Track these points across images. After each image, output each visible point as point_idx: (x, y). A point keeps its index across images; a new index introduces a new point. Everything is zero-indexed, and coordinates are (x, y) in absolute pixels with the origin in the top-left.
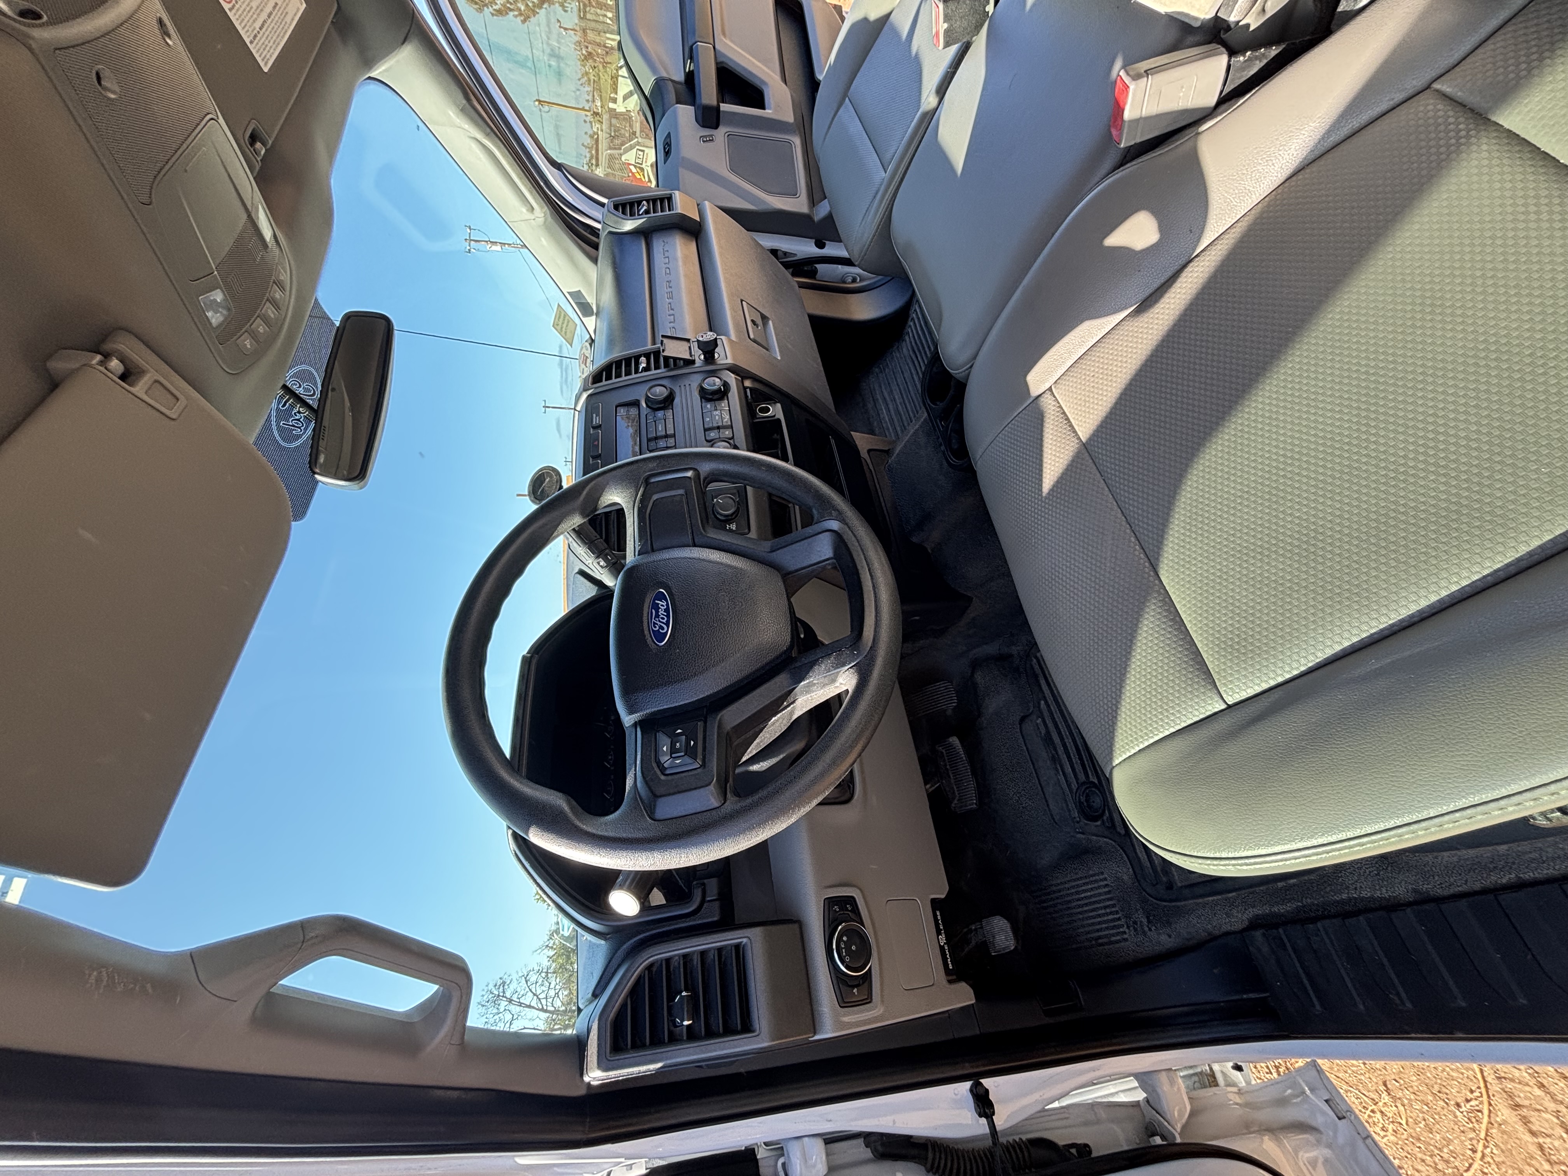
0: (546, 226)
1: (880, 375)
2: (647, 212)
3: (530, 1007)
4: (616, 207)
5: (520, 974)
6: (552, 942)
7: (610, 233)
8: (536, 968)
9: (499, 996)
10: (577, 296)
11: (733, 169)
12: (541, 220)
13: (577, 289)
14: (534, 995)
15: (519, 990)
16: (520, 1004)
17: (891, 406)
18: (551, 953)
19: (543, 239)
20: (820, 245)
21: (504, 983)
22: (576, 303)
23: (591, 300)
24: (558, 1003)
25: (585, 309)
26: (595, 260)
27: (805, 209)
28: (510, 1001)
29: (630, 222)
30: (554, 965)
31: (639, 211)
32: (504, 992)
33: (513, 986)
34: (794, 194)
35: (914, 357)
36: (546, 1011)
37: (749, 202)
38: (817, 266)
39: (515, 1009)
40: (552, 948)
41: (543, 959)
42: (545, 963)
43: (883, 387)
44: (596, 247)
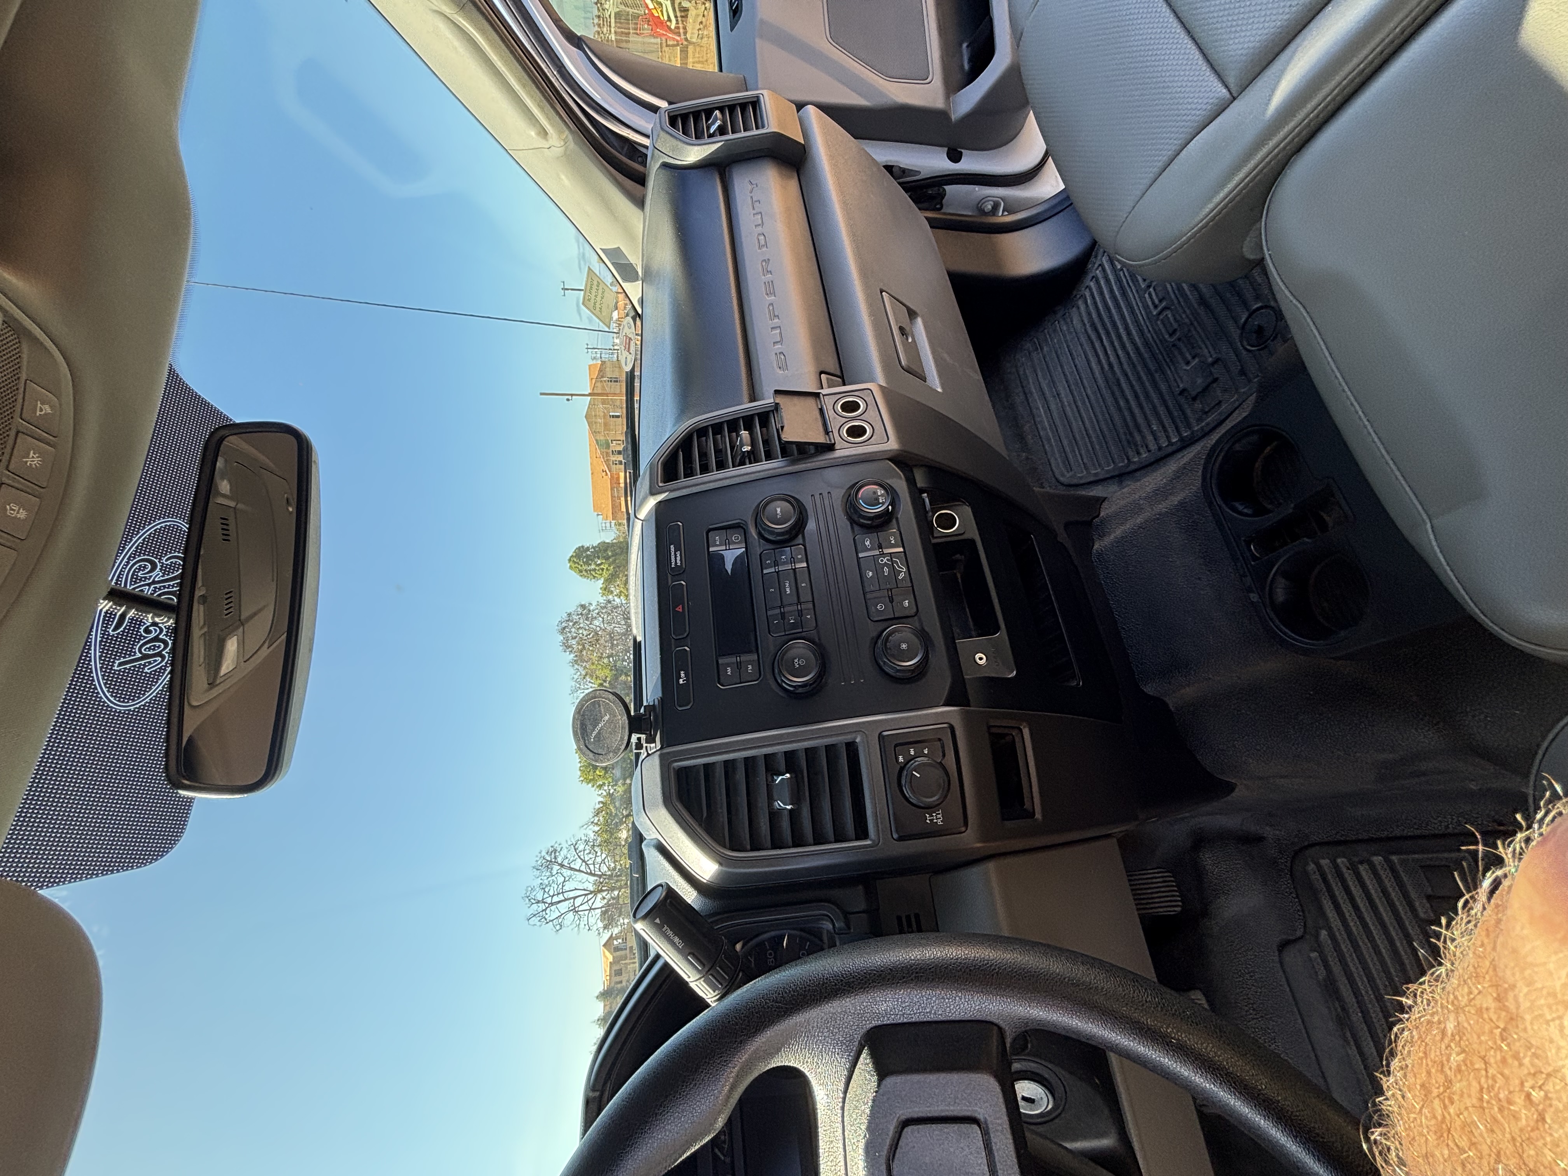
0: (567, 157)
1: (1034, 354)
2: (722, 131)
3: (579, 871)
4: (673, 121)
5: (570, 843)
6: (597, 819)
7: (665, 165)
8: (584, 838)
9: (551, 861)
10: (615, 254)
11: (836, 37)
12: (558, 151)
13: (616, 246)
14: (584, 861)
15: (569, 856)
16: (571, 869)
17: (1053, 407)
18: (597, 828)
19: (563, 177)
20: (955, 156)
21: (555, 851)
22: (612, 264)
23: (636, 260)
24: (604, 869)
25: (627, 271)
26: (640, 203)
27: (939, 103)
28: (562, 865)
29: (696, 148)
30: (599, 839)
31: (708, 128)
32: (555, 858)
33: (564, 852)
34: (923, 77)
35: (1093, 337)
36: (594, 875)
37: (860, 94)
38: (948, 188)
39: (567, 873)
40: (597, 824)
41: (590, 832)
42: (592, 836)
43: (1040, 374)
44: (641, 180)
